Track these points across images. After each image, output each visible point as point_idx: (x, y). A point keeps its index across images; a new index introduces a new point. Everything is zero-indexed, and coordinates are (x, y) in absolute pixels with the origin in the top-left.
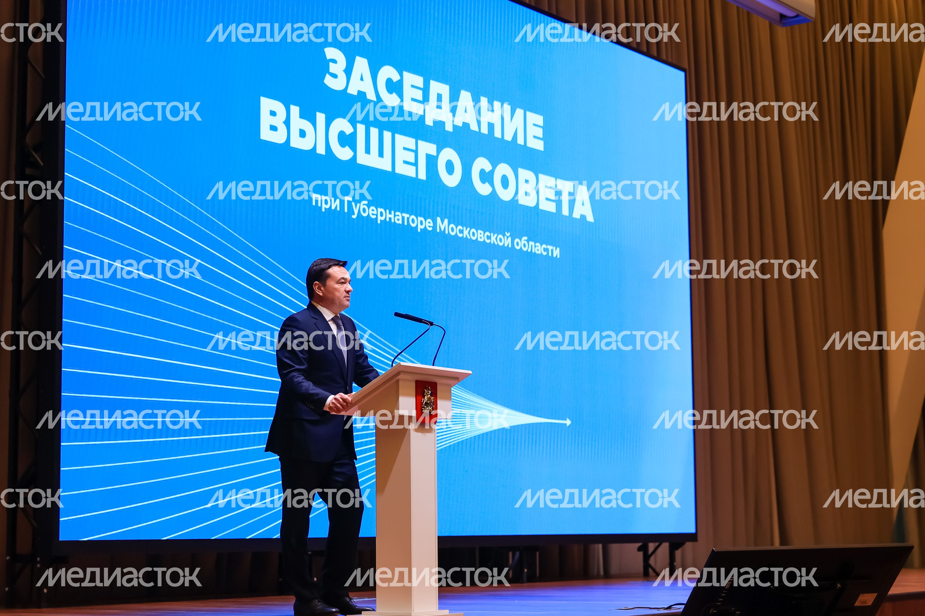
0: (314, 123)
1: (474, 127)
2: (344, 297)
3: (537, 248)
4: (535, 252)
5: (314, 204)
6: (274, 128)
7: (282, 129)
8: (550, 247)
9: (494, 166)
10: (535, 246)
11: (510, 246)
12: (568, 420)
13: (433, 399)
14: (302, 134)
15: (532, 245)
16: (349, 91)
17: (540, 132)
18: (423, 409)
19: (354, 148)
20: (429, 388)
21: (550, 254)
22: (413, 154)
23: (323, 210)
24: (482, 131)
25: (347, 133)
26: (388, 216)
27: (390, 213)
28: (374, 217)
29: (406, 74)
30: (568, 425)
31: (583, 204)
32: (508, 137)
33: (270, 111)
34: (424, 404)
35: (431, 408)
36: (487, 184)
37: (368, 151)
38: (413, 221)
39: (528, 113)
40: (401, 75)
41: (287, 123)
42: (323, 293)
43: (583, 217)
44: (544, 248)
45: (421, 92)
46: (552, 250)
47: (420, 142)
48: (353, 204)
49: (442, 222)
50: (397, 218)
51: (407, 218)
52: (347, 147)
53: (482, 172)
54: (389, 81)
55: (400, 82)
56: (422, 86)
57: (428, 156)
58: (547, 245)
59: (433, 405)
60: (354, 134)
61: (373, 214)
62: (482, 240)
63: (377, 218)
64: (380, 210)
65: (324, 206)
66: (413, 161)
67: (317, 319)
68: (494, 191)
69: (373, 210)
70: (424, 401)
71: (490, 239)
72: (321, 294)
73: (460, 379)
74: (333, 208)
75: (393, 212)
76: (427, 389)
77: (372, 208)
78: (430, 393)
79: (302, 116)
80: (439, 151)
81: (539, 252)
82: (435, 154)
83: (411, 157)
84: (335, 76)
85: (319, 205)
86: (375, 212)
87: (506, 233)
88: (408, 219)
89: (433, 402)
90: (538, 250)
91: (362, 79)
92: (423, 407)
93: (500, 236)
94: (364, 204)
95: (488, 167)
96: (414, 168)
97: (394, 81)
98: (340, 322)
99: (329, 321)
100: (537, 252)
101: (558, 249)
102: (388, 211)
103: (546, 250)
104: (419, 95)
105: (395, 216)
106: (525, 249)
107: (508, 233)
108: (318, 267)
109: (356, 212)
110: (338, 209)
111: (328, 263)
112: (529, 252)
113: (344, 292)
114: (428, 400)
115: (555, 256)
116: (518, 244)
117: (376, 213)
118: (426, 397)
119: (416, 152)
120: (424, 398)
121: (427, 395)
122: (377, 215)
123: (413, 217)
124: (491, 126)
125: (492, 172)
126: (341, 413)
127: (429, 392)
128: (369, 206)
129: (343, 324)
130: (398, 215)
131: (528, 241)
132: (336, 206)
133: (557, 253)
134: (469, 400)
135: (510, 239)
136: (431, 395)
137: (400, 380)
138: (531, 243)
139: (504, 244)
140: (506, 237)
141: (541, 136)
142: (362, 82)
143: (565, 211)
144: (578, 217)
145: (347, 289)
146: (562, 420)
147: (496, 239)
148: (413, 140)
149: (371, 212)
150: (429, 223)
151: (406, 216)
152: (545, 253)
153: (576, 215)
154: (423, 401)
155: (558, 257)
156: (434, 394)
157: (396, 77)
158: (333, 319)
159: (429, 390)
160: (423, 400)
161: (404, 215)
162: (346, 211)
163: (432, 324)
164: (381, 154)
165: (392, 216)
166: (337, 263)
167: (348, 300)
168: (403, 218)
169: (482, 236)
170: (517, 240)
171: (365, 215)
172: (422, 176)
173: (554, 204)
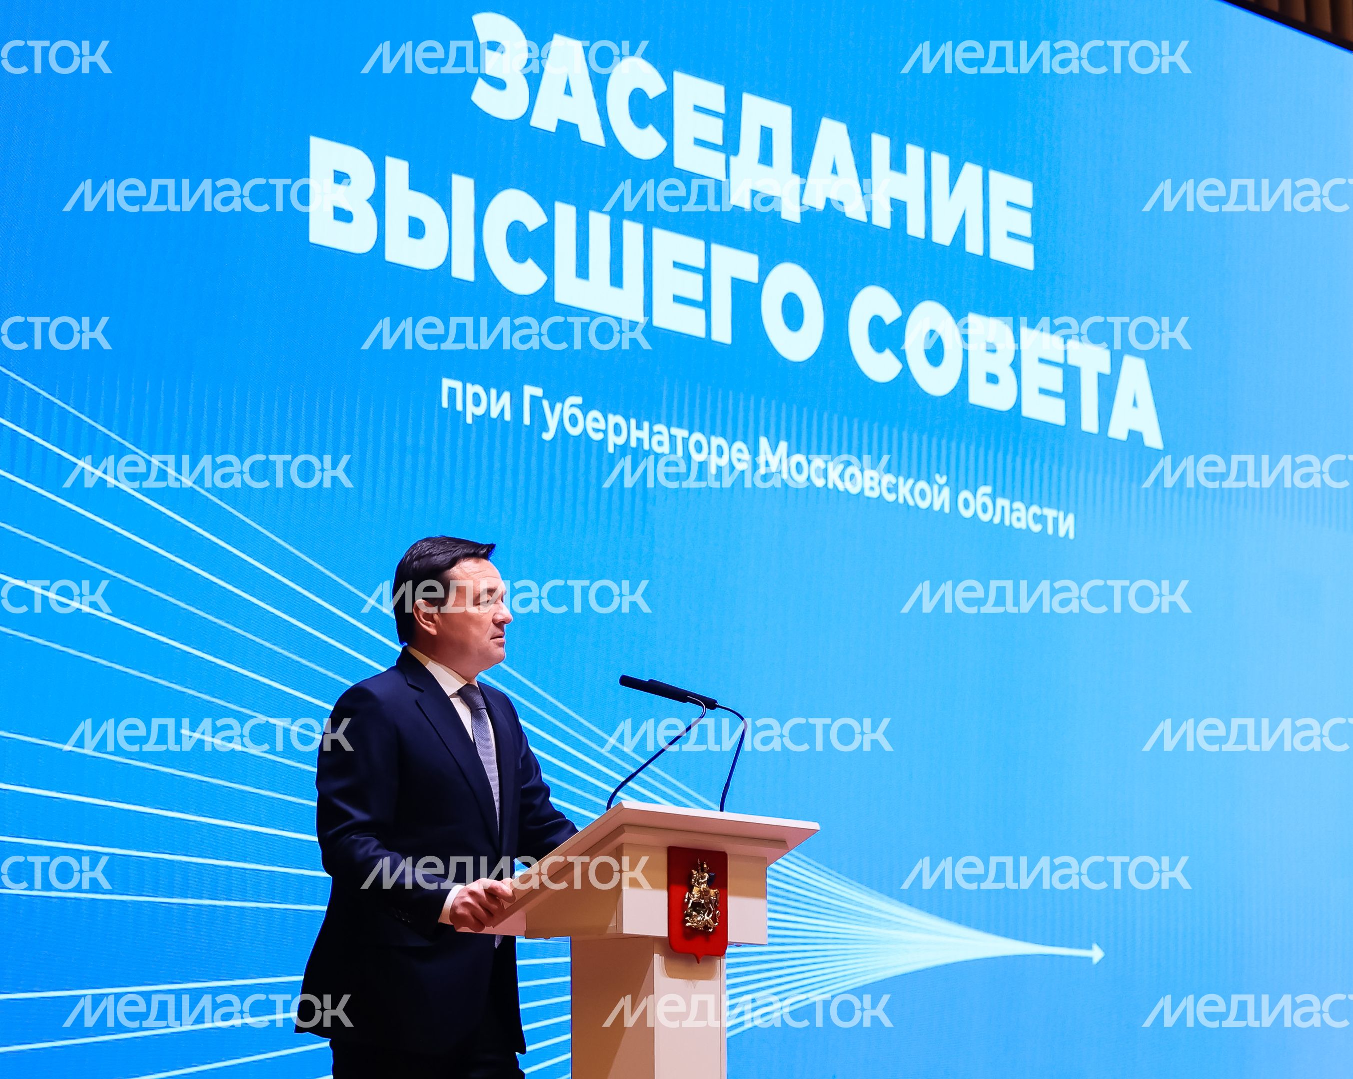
0: (445, 203)
1: (855, 210)
2: (490, 637)
3: (1015, 515)
4: (1011, 525)
5: (445, 404)
6: (342, 215)
7: (365, 216)
8: (1050, 513)
9: (907, 308)
10: (1012, 511)
11: (947, 509)
12: (1096, 947)
13: (716, 894)
14: (416, 229)
15: (1003, 508)
16: (533, 123)
17: (1023, 224)
18: (687, 918)
19: (547, 265)
20: (705, 866)
21: (1050, 531)
22: (699, 278)
23: (469, 420)
24: (876, 221)
25: (531, 227)
26: (635, 434)
27: (639, 427)
28: (598, 437)
29: (680, 79)
30: (1096, 960)
31: (1135, 404)
32: (943, 236)
33: (335, 171)
34: (690, 906)
35: (711, 916)
36: (888, 353)
37: (582, 271)
38: (699, 448)
39: (994, 175)
40: (669, 83)
41: (378, 201)
42: (437, 627)
43: (1135, 437)
44: (1035, 515)
45: (719, 123)
46: (1056, 520)
47: (715, 248)
48: (545, 403)
49: (774, 450)
50: (656, 438)
51: (683, 438)
52: (530, 262)
53: (876, 323)
54: (637, 98)
55: (667, 99)
56: (722, 110)
57: (738, 285)
58: (1041, 507)
59: (716, 908)
60: (547, 231)
61: (597, 430)
62: (875, 494)
63: (604, 441)
64: (613, 419)
65: (471, 410)
66: (699, 297)
67: (422, 691)
68: (906, 370)
69: (595, 420)
70: (689, 899)
71: (897, 493)
72: (433, 631)
73: (788, 844)
74: (494, 414)
75: (646, 425)
76: (699, 868)
77: (594, 414)
78: (707, 877)
79: (415, 185)
80: (764, 272)
81: (1022, 525)
82: (754, 278)
83: (693, 287)
84: (499, 84)
85: (459, 407)
86: (601, 426)
87: (937, 477)
88: (686, 441)
89: (716, 901)
90: (1019, 519)
91: (568, 91)
92: (687, 915)
93: (922, 485)
94: (572, 406)
95: (890, 311)
96: (702, 313)
97: (651, 96)
98: (479, 700)
99: (453, 696)
100: (1016, 525)
101: (1071, 517)
102: (633, 422)
103: (1040, 519)
104: (714, 131)
105: (652, 433)
106: (985, 518)
107: (941, 477)
108: (424, 562)
109: (552, 423)
110: (507, 417)
111: (450, 551)
112: (996, 525)
113: (492, 623)
114: (700, 898)
115: (1062, 533)
116: (966, 504)
117: (603, 428)
118: (695, 890)
119: (706, 273)
120: (691, 892)
121: (699, 884)
122: (605, 432)
123: (697, 436)
124: (899, 208)
125: (900, 325)
126: (483, 931)
127: (705, 877)
128: (585, 408)
129: (486, 706)
130: (659, 433)
131: (993, 497)
132: (503, 411)
133: (1067, 525)
134: (840, 898)
135: (946, 491)
136: (710, 883)
137: (625, 847)
138: (1002, 502)
139: (932, 504)
140: (936, 487)
141: (1027, 232)
142: (567, 97)
143: (1089, 422)
144: (1123, 436)
145: (499, 618)
146: (1080, 947)
147: (912, 491)
148: (700, 244)
149: (590, 425)
150: (740, 451)
151: (680, 433)
152: (1036, 528)
153: (1118, 431)
154: (686, 900)
155: (1072, 535)
156: (719, 881)
157: (654, 86)
158: (460, 693)
159: (703, 870)
160: (687, 897)
161: (674, 431)
162: (527, 421)
163: (711, 704)
164: (617, 279)
165: (644, 434)
166: (473, 551)
167: (501, 645)
168: (672, 438)
169: (875, 484)
170: (965, 494)
171: (575, 431)
172: (723, 333)
173: (1060, 404)
